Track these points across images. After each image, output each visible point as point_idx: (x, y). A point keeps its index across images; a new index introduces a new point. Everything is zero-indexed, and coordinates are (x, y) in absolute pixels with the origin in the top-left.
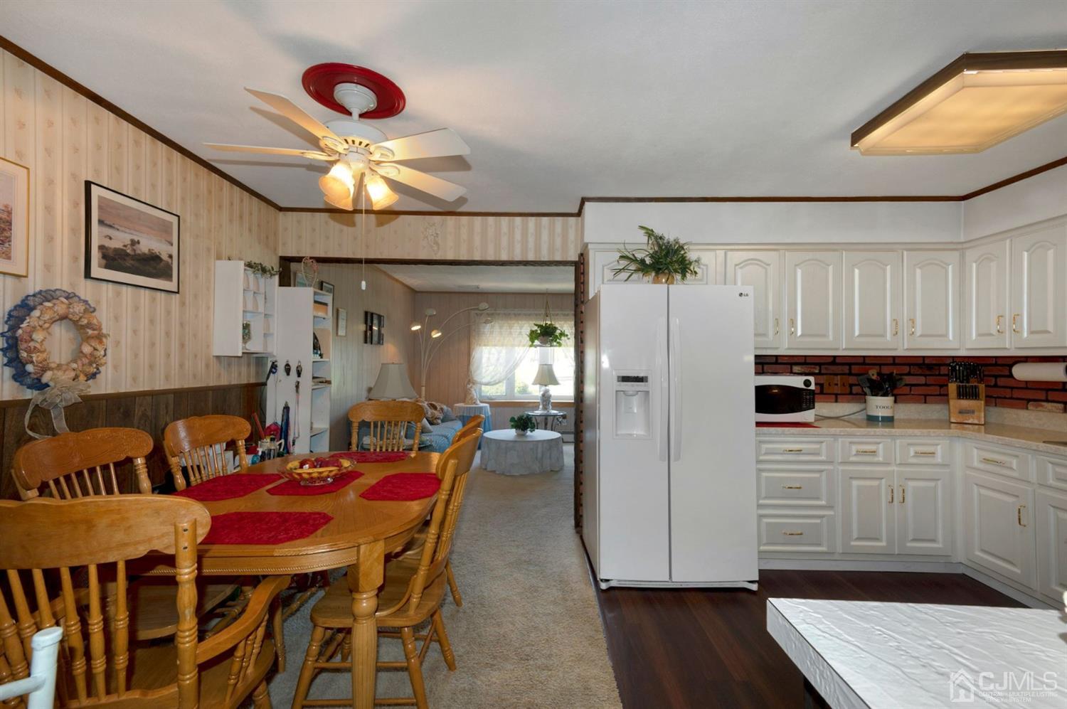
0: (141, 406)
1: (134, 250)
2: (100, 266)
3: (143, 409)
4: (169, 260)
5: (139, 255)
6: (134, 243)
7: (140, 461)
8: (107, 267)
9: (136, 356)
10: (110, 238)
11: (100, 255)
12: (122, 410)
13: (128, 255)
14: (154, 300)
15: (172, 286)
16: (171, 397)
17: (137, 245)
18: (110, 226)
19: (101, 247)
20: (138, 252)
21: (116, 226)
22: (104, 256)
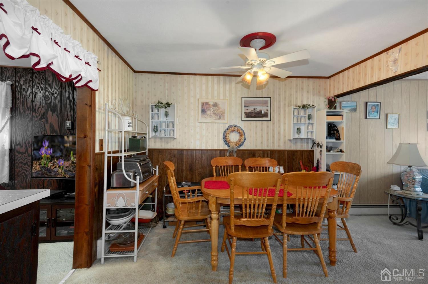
0: (258, 153)
1: (255, 111)
2: (245, 117)
3: (259, 154)
4: (267, 111)
5: (256, 112)
6: (254, 109)
7: (240, 166)
8: (247, 117)
9: (256, 140)
10: (248, 110)
11: (245, 114)
12: (252, 154)
13: (253, 113)
14: (262, 124)
15: (268, 119)
16: (269, 152)
17: (256, 110)
18: (248, 107)
19: (245, 113)
20: (256, 111)
21: (249, 106)
22: (246, 115)
